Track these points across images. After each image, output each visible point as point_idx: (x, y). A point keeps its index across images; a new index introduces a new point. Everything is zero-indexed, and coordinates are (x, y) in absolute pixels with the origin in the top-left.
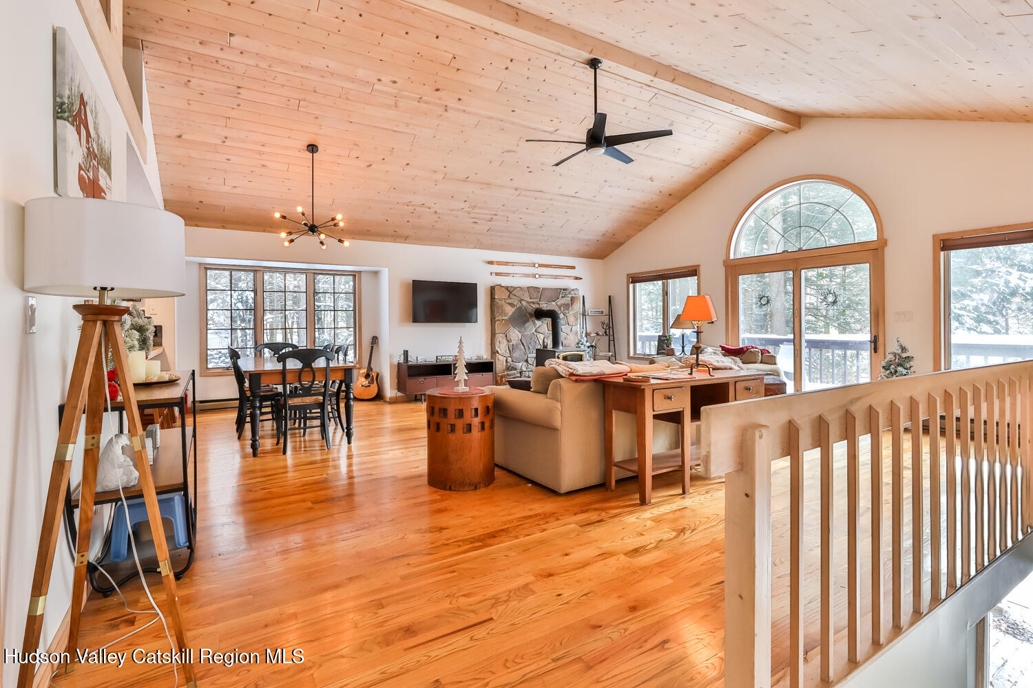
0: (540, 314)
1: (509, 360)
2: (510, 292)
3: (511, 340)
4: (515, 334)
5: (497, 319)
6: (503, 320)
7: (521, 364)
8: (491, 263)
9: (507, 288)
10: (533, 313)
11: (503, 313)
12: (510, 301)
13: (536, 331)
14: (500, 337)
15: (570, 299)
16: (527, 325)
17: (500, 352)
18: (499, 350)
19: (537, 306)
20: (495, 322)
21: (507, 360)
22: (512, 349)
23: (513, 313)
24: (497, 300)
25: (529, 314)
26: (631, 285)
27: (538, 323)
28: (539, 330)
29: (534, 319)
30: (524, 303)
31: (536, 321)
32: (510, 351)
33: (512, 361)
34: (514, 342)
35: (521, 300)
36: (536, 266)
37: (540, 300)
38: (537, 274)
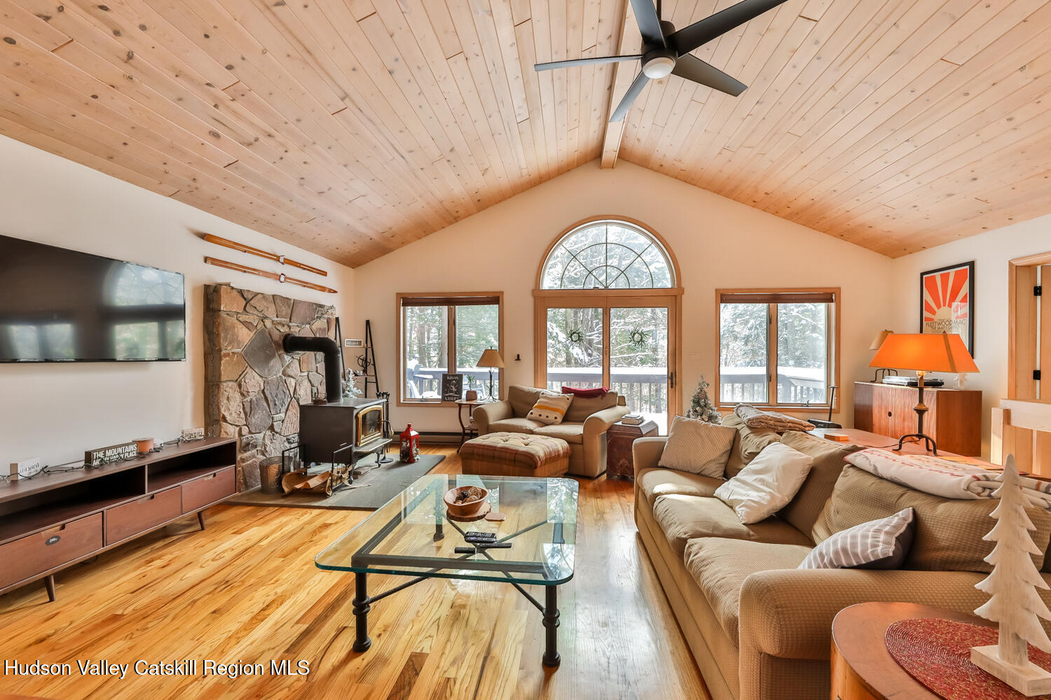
0: (292, 344)
1: (245, 430)
2: (247, 301)
3: (248, 392)
4: (254, 381)
5: (224, 352)
6: (234, 353)
7: (262, 435)
8: (204, 236)
9: (241, 292)
10: (281, 342)
11: (234, 341)
12: (244, 318)
13: (284, 373)
14: (228, 390)
15: (325, 321)
16: (272, 363)
17: (228, 418)
18: (226, 414)
19: (284, 330)
20: (221, 359)
21: (240, 430)
22: (249, 410)
23: (252, 341)
24: (223, 315)
25: (276, 343)
26: (402, 308)
27: (287, 358)
28: (289, 371)
29: (282, 352)
30: (268, 323)
31: (286, 356)
32: (246, 414)
33: (250, 432)
34: (252, 396)
35: (263, 319)
36: (282, 260)
37: (291, 319)
38: (282, 274)
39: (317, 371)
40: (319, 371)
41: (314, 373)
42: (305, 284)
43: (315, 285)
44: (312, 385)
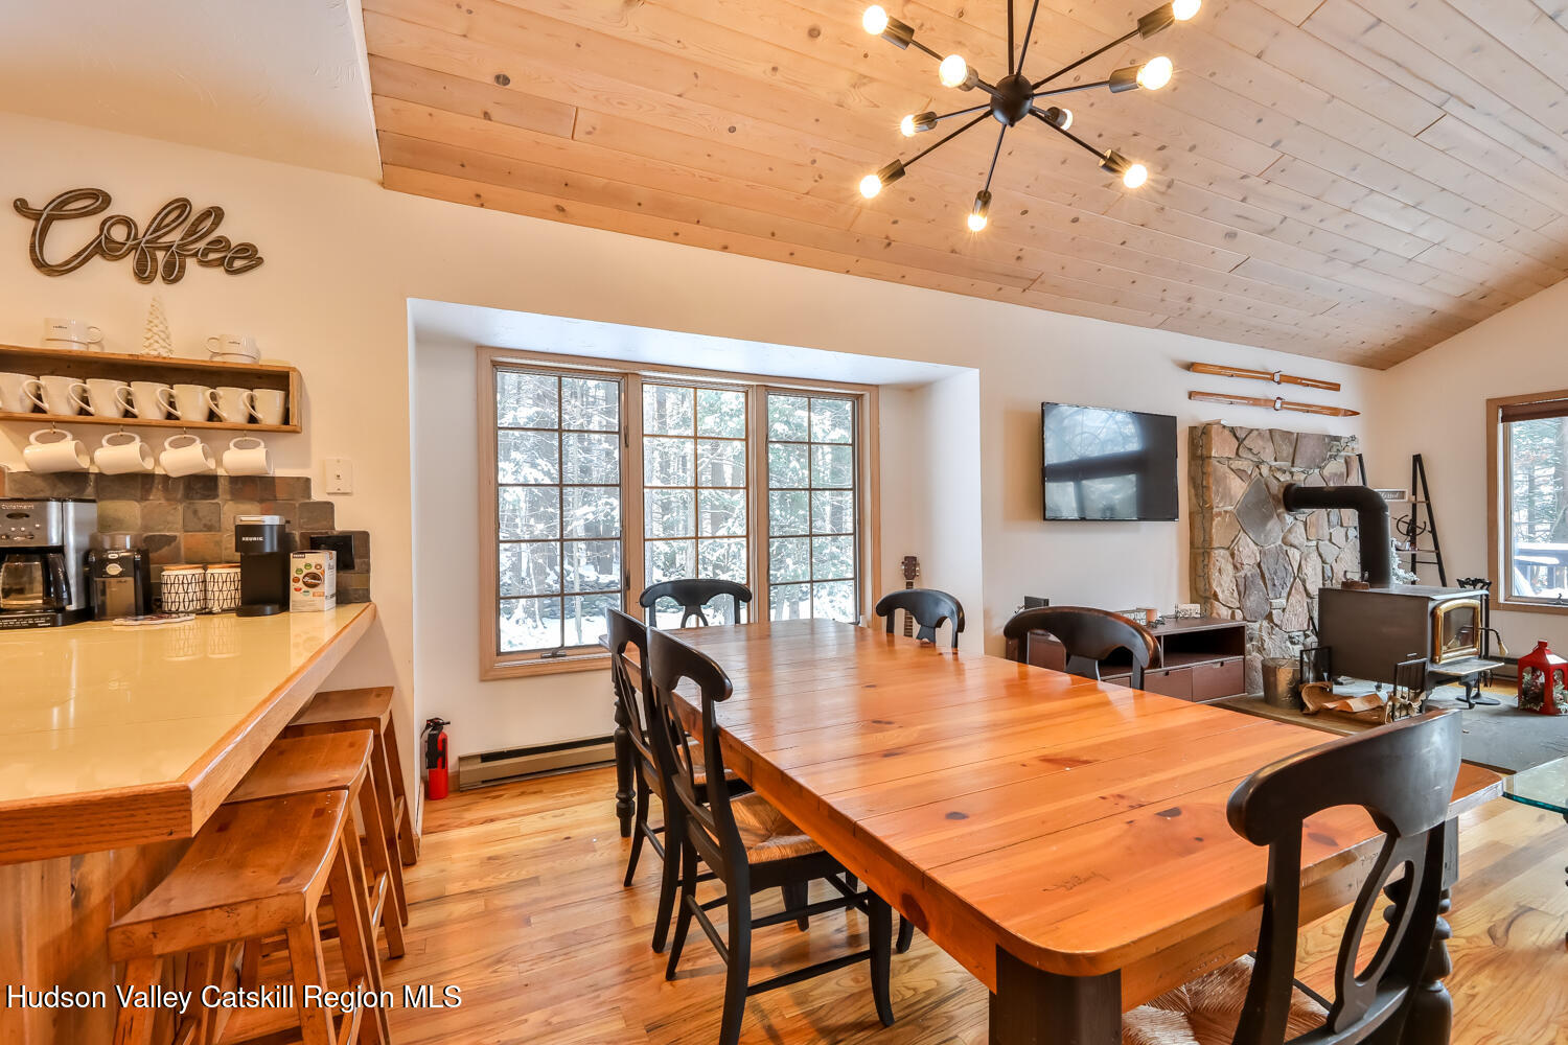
0: (1297, 499)
1: (1239, 615)
2: (1240, 441)
3: (1242, 564)
4: (1248, 551)
5: (1215, 510)
6: (1226, 512)
7: (1256, 626)
8: (1190, 367)
9: (1232, 430)
10: (1281, 496)
11: (1226, 495)
12: (1237, 464)
13: (1285, 541)
14: (1220, 557)
15: (1343, 461)
16: (1270, 525)
17: (1220, 596)
18: (1218, 590)
19: (1285, 478)
20: (1212, 520)
21: (1233, 613)
22: (1243, 588)
23: (1246, 496)
24: (1214, 462)
25: (1274, 497)
26: (1501, 424)
27: (1289, 519)
28: (1292, 538)
29: (1282, 510)
30: (1265, 470)
31: (1287, 516)
32: (1239, 594)
33: (1244, 619)
34: (1247, 570)
35: (1258, 465)
36: (1277, 378)
37: (1293, 462)
38: (1278, 398)
39: (1330, 540)
40: (1333, 541)
41: (1327, 542)
42: (1307, 408)
43: (1323, 408)
44: (1324, 562)
